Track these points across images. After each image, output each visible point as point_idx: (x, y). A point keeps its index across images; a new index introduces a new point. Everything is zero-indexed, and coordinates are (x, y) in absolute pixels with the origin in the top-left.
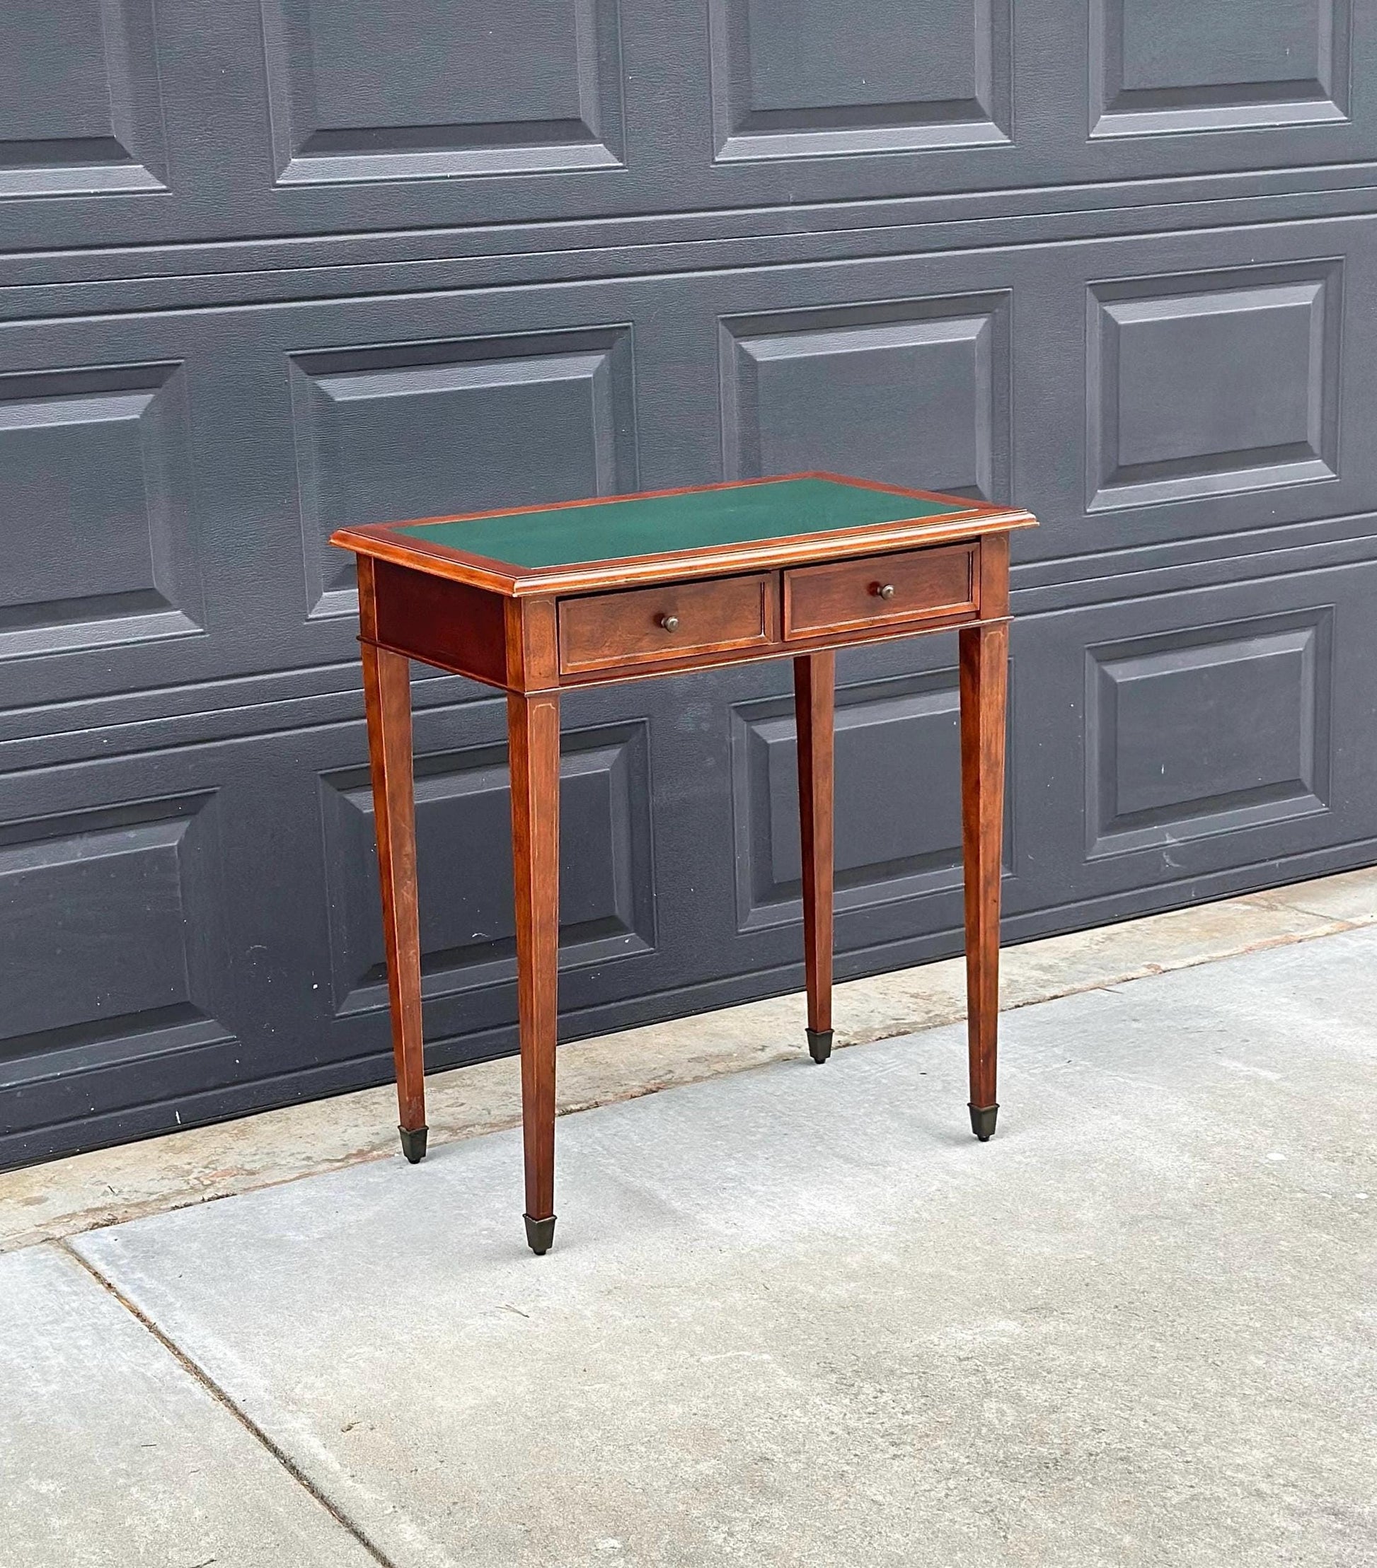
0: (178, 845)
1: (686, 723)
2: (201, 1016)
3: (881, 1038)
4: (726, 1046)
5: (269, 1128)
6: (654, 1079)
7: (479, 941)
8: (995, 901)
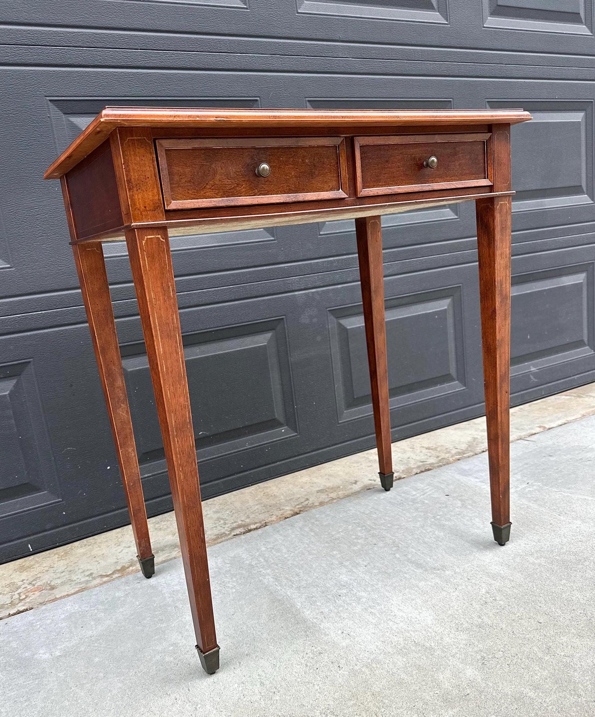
0: (11, 395)
1: (305, 319)
2: (38, 490)
3: (417, 473)
4: (336, 482)
5: (82, 550)
6: (298, 505)
7: (203, 436)
8: (507, 393)
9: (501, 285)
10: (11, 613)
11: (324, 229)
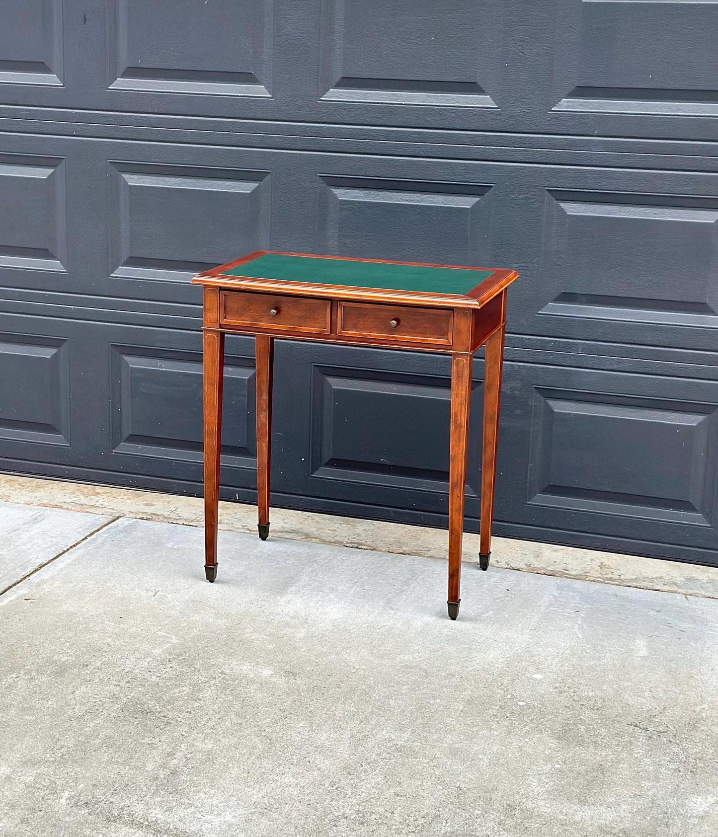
0: (248, 379)
1: (505, 389)
7: (384, 463)
8: (458, 497)
9: (456, 416)
10: (185, 523)
11: (543, 309)
